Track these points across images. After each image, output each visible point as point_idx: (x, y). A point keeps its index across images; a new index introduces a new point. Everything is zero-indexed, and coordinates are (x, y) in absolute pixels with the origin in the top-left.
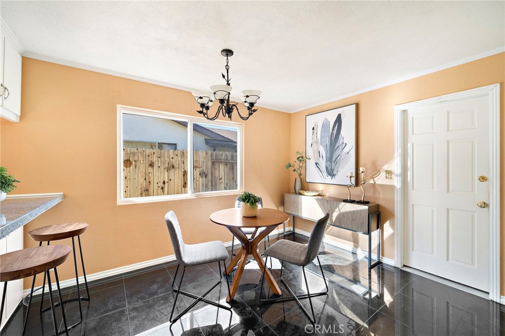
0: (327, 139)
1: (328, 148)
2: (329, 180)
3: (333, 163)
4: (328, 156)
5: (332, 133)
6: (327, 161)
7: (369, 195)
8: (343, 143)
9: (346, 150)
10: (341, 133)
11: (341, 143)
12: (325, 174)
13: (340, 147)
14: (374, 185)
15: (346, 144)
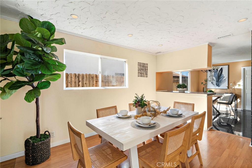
0: (217, 75)
1: (217, 78)
2: (217, 87)
3: (219, 83)
4: (217, 80)
5: (219, 73)
6: (216, 82)
7: (233, 91)
8: (223, 76)
9: (224, 78)
10: (222, 73)
11: (222, 76)
12: (216, 86)
13: (222, 78)
14: (234, 89)
15: (224, 77)
